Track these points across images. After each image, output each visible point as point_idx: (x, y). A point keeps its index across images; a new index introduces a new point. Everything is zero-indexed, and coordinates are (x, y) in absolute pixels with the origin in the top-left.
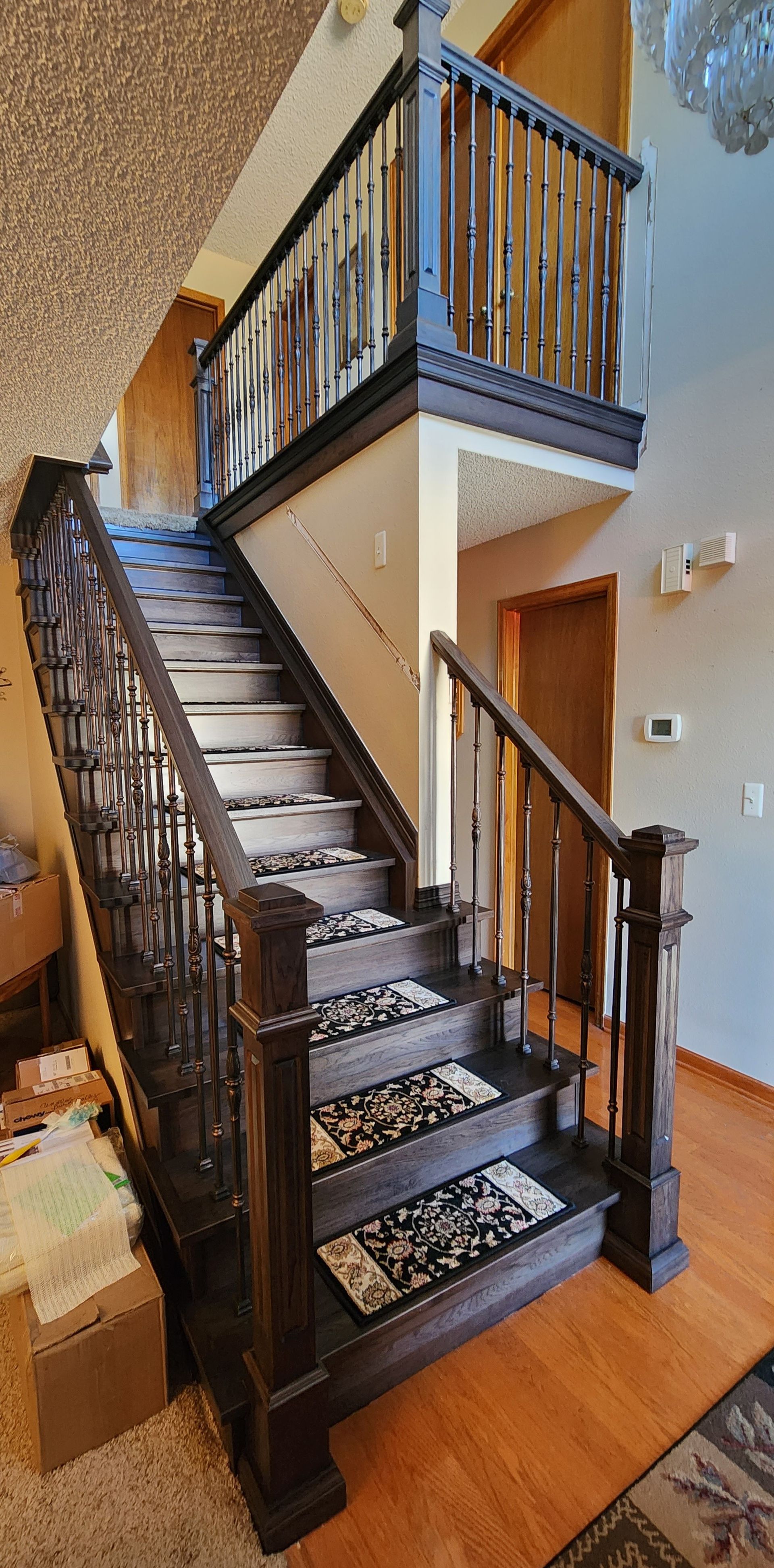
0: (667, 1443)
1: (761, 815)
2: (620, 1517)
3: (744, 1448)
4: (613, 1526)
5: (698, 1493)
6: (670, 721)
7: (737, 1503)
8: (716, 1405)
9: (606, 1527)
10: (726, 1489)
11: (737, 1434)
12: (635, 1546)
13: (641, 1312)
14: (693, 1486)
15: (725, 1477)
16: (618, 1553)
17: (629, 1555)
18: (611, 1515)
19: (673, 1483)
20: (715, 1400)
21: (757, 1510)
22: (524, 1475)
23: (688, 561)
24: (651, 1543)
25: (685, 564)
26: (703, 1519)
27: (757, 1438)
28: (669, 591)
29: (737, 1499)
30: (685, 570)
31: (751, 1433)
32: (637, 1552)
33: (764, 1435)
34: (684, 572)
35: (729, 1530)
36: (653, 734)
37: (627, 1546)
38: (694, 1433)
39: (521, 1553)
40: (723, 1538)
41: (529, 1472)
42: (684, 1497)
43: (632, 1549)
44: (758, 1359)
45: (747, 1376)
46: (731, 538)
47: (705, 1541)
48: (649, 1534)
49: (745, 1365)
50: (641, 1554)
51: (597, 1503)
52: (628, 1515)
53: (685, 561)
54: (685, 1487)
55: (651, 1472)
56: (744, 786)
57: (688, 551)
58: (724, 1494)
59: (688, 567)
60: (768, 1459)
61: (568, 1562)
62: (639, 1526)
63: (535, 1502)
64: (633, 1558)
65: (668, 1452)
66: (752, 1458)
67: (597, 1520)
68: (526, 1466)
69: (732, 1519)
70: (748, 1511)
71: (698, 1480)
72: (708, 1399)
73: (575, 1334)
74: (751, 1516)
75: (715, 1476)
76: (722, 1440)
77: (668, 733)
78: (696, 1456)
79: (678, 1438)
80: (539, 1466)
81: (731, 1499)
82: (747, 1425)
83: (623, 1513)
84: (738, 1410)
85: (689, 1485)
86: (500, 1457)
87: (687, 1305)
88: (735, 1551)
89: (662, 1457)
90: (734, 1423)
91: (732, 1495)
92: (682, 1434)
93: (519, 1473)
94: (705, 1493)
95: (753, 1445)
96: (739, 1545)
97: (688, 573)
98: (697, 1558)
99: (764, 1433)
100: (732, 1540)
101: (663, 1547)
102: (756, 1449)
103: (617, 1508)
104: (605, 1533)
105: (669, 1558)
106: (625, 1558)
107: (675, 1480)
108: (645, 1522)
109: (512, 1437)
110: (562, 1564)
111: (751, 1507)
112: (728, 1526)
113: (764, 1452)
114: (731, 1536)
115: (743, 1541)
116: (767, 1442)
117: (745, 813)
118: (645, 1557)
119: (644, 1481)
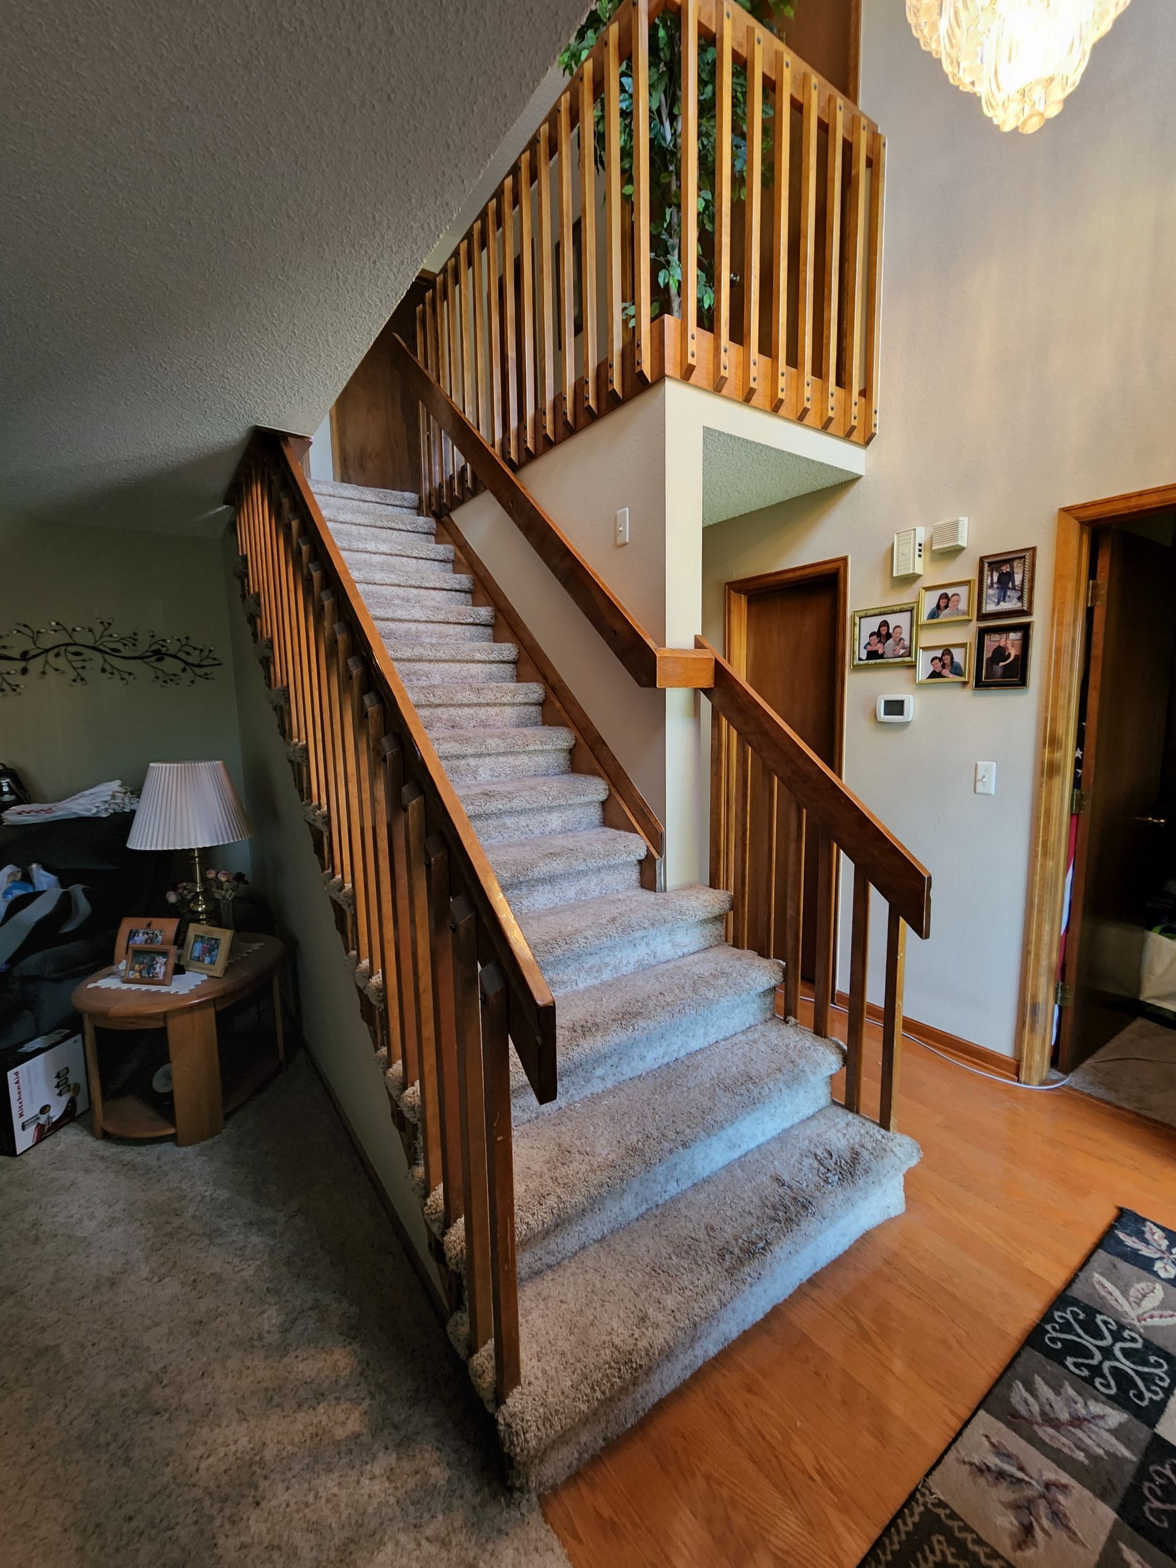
0: (957, 1425)
1: (993, 793)
2: (922, 1508)
3: (1031, 1423)
4: (916, 1518)
5: (994, 1475)
6: (902, 702)
7: (1033, 1482)
8: (997, 1382)
9: (909, 1521)
10: (1021, 1469)
11: (1022, 1410)
12: (941, 1538)
13: (913, 1290)
14: (988, 1467)
15: (1017, 1458)
16: (926, 1548)
17: (937, 1547)
18: (913, 1507)
19: (967, 1467)
20: (997, 1376)
21: (1053, 1488)
22: (821, 1472)
23: (920, 545)
24: (957, 1534)
25: (917, 547)
26: (1003, 1503)
27: (1043, 1413)
28: (902, 573)
29: (1031, 1478)
30: (917, 553)
31: (1036, 1408)
32: (945, 1545)
33: (1047, 1408)
34: (917, 556)
35: (1031, 1513)
36: (886, 714)
37: (934, 1539)
38: (982, 1413)
39: (831, 1558)
40: (1026, 1522)
41: (826, 1469)
42: (982, 1481)
43: (939, 1542)
44: (1030, 1329)
45: (1022, 1348)
46: (964, 522)
47: (1009, 1526)
48: (955, 1524)
49: (1020, 1337)
50: (948, 1547)
51: (898, 1495)
52: (929, 1506)
53: (917, 545)
54: (982, 1470)
55: (946, 1457)
56: (976, 764)
57: (922, 535)
58: (1020, 1475)
59: (920, 550)
60: (1056, 1434)
61: (879, 1562)
62: (943, 1516)
63: (836, 1500)
64: (942, 1552)
65: (959, 1434)
66: (1041, 1434)
67: (900, 1514)
68: (822, 1462)
69: (1031, 1501)
70: (1044, 1490)
71: (994, 1461)
72: (990, 1376)
73: (852, 1318)
74: (1049, 1496)
75: (1008, 1456)
76: (1009, 1417)
77: (901, 713)
78: (987, 1437)
79: (967, 1418)
80: (837, 1462)
81: (1027, 1478)
82: (1031, 1400)
83: (925, 1504)
84: (1021, 1386)
85: (984, 1467)
86: (795, 1455)
87: (956, 1280)
88: (1039, 1535)
89: (955, 1440)
90: (1019, 1399)
91: (1027, 1475)
92: (969, 1414)
93: (817, 1470)
94: (1001, 1475)
95: (1040, 1420)
96: (1043, 1529)
97: (920, 556)
98: (1005, 1546)
99: (1048, 1407)
100: (1035, 1524)
101: (969, 1537)
102: (1043, 1425)
103: (918, 1500)
104: (910, 1527)
105: (976, 1549)
106: (933, 1552)
107: (971, 1464)
108: (948, 1511)
109: (806, 1433)
110: (873, 1565)
111: (1048, 1485)
112: (1028, 1509)
113: (1051, 1426)
114: (1033, 1519)
115: (1046, 1523)
116: (1052, 1415)
117: (977, 791)
118: (954, 1550)
119: (940, 1468)
